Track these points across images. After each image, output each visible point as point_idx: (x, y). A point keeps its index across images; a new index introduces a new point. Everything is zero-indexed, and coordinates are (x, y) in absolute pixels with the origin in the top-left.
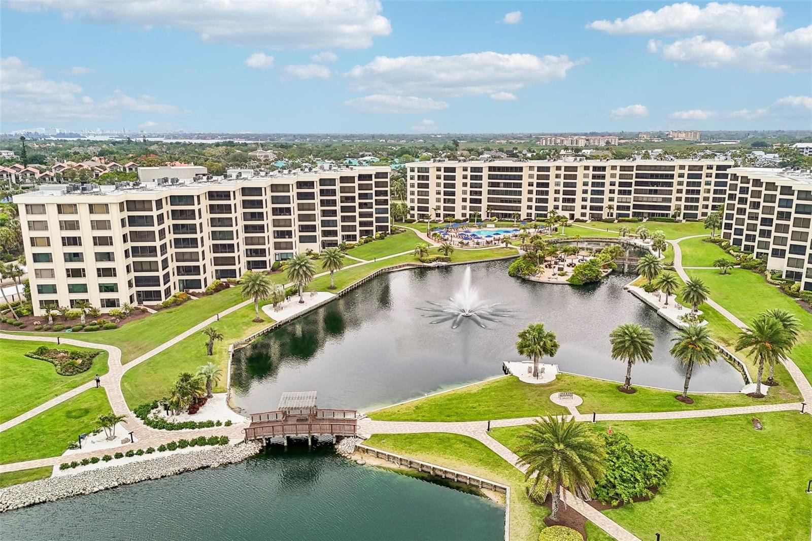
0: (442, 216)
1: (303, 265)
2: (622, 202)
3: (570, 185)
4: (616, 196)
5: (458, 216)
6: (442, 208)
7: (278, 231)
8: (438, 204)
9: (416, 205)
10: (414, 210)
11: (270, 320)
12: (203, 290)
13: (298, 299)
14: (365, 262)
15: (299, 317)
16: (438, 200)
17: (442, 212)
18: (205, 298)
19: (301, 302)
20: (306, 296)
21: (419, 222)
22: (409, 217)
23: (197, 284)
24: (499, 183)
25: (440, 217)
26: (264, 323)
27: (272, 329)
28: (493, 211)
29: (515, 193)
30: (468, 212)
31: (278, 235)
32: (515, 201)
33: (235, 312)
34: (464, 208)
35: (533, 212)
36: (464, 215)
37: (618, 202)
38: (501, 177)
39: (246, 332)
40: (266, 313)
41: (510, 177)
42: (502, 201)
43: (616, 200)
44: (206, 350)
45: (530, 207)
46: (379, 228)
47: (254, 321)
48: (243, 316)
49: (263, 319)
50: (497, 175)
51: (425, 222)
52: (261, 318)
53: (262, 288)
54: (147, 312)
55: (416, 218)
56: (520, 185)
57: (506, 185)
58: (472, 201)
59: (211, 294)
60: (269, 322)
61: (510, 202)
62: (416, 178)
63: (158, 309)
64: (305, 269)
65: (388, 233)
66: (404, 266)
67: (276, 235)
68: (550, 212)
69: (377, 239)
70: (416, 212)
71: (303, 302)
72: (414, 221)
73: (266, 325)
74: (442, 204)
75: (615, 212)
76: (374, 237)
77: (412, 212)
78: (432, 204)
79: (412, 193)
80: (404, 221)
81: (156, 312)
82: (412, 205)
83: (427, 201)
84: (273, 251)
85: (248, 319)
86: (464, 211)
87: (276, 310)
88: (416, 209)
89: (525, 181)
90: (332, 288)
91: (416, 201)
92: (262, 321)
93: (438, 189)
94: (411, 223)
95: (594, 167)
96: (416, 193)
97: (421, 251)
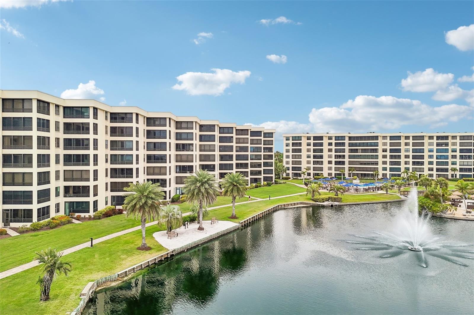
0: (312, 175)
1: (206, 182)
2: (463, 165)
3: (418, 151)
4: (458, 160)
5: (326, 175)
6: (312, 169)
7: (180, 166)
8: (309, 165)
9: (290, 166)
10: (289, 170)
11: (160, 248)
12: (92, 213)
13: (197, 226)
14: (260, 200)
15: (198, 246)
16: (309, 162)
17: (312, 172)
18: (91, 222)
19: (201, 229)
20: (206, 224)
21: (293, 179)
22: (284, 175)
23: (83, 207)
24: (357, 149)
25: (310, 175)
26: (152, 251)
27: (161, 261)
28: (354, 172)
29: (372, 157)
30: (333, 172)
31: (180, 170)
32: (373, 164)
33: (119, 238)
34: (330, 169)
35: (388, 172)
36: (330, 174)
37: (460, 165)
38: (360, 144)
39: (124, 262)
40: (157, 239)
41: (367, 145)
42: (361, 164)
43: (458, 163)
44: (38, 290)
45: (385, 169)
46: (265, 179)
47: (139, 249)
48: (127, 243)
49: (152, 246)
50: (356, 143)
51: (298, 179)
52: (148, 245)
53: (150, 202)
54: (7, 234)
55: (291, 176)
56: (376, 151)
57: (364, 151)
58: (336, 163)
59: (99, 219)
60: (159, 251)
61: (368, 164)
62: (291, 145)
63: (22, 231)
64: (207, 186)
65: (273, 183)
66: (298, 204)
67: (178, 170)
68: (404, 172)
69: (264, 185)
70: (290, 172)
71: (202, 229)
72: (290, 178)
73: (154, 254)
74: (312, 166)
75: (458, 173)
76: (262, 184)
77: (288, 172)
78: (304, 166)
79: (288, 157)
80: (281, 178)
81: (18, 234)
82: (288, 166)
83: (300, 163)
84: (174, 185)
85: (132, 245)
86: (330, 172)
87: (170, 237)
88: (291, 169)
89: (380, 148)
90: (233, 217)
91: (291, 163)
92: (149, 249)
93: (309, 153)
94: (287, 179)
95: (437, 137)
96: (291, 157)
97: (314, 191)
